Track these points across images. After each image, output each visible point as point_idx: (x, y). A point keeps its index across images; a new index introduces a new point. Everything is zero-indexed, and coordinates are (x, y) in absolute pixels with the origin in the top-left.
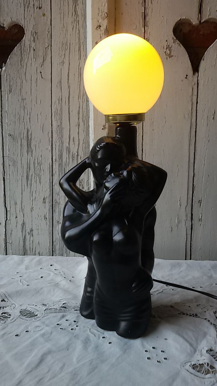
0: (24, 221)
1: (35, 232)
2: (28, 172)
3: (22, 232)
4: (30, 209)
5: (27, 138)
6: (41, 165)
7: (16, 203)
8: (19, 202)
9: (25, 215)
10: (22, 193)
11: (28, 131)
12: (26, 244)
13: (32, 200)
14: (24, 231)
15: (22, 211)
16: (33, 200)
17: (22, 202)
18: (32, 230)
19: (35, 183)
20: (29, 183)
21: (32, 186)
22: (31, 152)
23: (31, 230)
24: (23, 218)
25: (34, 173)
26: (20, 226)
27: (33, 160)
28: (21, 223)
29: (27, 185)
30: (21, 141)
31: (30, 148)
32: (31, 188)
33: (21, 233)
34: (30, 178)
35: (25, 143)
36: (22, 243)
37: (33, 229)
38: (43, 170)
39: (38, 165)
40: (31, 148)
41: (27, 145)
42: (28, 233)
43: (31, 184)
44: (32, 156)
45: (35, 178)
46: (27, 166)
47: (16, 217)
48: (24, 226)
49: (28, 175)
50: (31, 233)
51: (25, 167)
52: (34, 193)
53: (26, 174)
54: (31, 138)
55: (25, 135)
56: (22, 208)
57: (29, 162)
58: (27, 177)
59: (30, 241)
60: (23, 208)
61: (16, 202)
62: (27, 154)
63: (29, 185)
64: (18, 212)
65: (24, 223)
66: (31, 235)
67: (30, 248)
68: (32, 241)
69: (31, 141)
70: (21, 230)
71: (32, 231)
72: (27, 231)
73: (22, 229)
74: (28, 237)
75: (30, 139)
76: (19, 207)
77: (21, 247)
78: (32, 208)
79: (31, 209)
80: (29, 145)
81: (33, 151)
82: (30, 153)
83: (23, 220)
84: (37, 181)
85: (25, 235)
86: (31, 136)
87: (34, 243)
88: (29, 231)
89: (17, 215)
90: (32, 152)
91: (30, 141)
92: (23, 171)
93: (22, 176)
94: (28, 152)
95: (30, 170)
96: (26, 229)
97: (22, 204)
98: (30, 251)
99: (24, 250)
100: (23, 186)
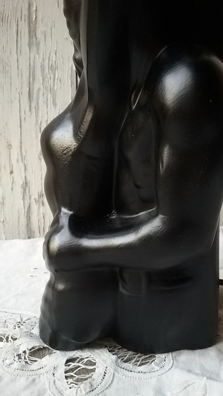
0: (26, 179)
2: (32, 83)
3: (24, 198)
4: (37, 156)
5: (29, 18)
6: (57, 71)
7: (9, 146)
8: (15, 144)
9: (29, 168)
10: (21, 126)
11: (30, 6)
12: (31, 220)
14: (27, 198)
15: (22, 159)
17: (21, 143)
19: (45, 105)
20: (33, 105)
21: (40, 112)
22: (36, 44)
23: (40, 194)
24: (24, 174)
25: (42, 87)
26: (18, 190)
27: (41, 60)
28: (21, 183)
29: (30, 110)
30: (18, 25)
31: (34, 38)
32: (37, 116)
33: (22, 202)
34: (35, 96)
35: (24, 27)
36: (23, 220)
38: (59, 80)
39: (50, 71)
40: (36, 38)
41: (30, 32)
42: (34, 201)
43: (38, 109)
44: (38, 54)
45: (45, 96)
46: (30, 72)
47: (12, 172)
48: (27, 189)
49: (31, 91)
50: (41, 200)
51: (26, 74)
53: (28, 89)
54: (36, 18)
55: (25, 12)
56: (21, 155)
57: (32, 64)
58: (29, 94)
59: (38, 215)
60: (24, 154)
61: (10, 144)
62: (30, 49)
63: (33, 110)
64: (14, 162)
65: (26, 183)
66: (41, 204)
67: (39, 227)
68: (42, 216)
69: (36, 24)
70: (22, 197)
72: (33, 198)
73: (24, 193)
74: (35, 207)
75: (34, 19)
76: (15, 152)
77: (23, 228)
80: (32, 32)
81: (39, 43)
82: (34, 48)
83: (25, 176)
84: (49, 101)
85: (30, 204)
86: (36, 15)
87: (46, 217)
88: (37, 196)
89: (12, 168)
90: (38, 44)
91: (34, 23)
92: (22, 83)
93: (20, 93)
94: (30, 45)
95: (34, 79)
96: (30, 192)
97: (21, 147)
98: (39, 233)
99: (28, 232)
100: (23, 112)
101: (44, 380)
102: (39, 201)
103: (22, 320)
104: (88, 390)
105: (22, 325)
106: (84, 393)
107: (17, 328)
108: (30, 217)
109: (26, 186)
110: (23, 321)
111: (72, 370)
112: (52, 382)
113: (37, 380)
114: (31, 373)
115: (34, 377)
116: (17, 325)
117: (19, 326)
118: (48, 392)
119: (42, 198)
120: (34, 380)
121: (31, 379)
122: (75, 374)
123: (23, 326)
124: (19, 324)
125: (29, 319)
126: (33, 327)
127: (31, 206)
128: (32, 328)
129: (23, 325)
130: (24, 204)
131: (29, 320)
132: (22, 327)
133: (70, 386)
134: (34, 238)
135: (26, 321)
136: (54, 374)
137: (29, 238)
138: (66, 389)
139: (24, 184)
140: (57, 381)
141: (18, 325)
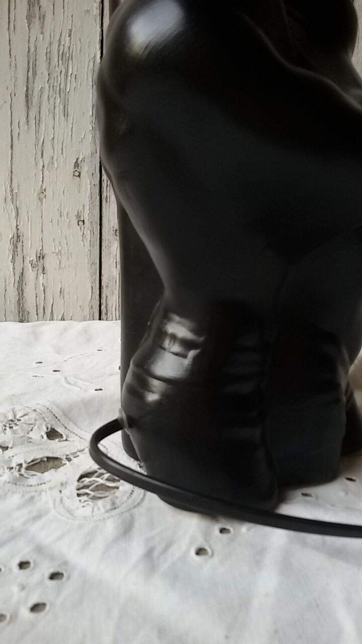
0: (18, 229)
1: (50, 262)
2: (31, 79)
3: (13, 261)
4: (36, 195)
6: (70, 62)
8: (3, 174)
9: (23, 213)
10: (12, 146)
12: (25, 294)
13: (41, 167)
14: (19, 259)
15: (12, 199)
16: (43, 166)
17: (11, 172)
18: (41, 257)
19: (51, 115)
20: (32, 114)
21: (43, 125)
22: (40, 18)
23: (38, 255)
24: (15, 221)
25: (47, 86)
27: (47, 44)
28: (11, 237)
29: (28, 122)
31: (37, 8)
32: (37, 132)
33: (11, 264)
34: (35, 100)
36: (13, 294)
37: (45, 252)
38: (73, 76)
39: (60, 62)
40: (40, 7)
42: (30, 265)
43: (40, 120)
44: (42, 33)
45: (52, 100)
46: (28, 62)
48: (20, 244)
49: (30, 92)
50: (40, 264)
51: (22, 65)
52: (48, 145)
53: (25, 89)
56: (12, 191)
57: (32, 50)
58: (27, 96)
59: (35, 288)
60: (16, 191)
62: (29, 24)
63: (32, 122)
65: (18, 237)
66: (40, 271)
67: (37, 305)
68: (42, 288)
70: (11, 258)
71: (43, 257)
72: (28, 260)
73: (14, 251)
74: (30, 274)
77: (12, 307)
78: (43, 191)
79: (39, 194)
81: (44, 16)
82: (36, 21)
83: (17, 226)
84: (57, 109)
85: (23, 270)
87: (47, 291)
88: (34, 258)
90: (42, 18)
92: (16, 78)
93: (13, 95)
94: (30, 18)
95: (35, 74)
96: (24, 251)
97: (11, 179)
98: (37, 314)
99: (19, 312)
100: (15, 124)
101: (47, 499)
102: (37, 266)
103: (15, 416)
104: (109, 507)
105: (16, 424)
106: (102, 510)
107: (8, 429)
108: (22, 290)
109: (17, 241)
110: (17, 417)
111: (87, 487)
112: (58, 500)
113: (37, 498)
114: (28, 489)
115: (33, 494)
116: (8, 425)
117: (11, 426)
118: (53, 512)
119: (41, 260)
120: (32, 498)
121: (28, 496)
122: (91, 490)
123: (17, 427)
124: (11, 422)
125: (25, 415)
126: (32, 426)
127: (24, 274)
128: (30, 429)
129: (18, 425)
130: (14, 269)
131: (26, 417)
132: (15, 428)
133: (84, 504)
134: (28, 322)
135: (21, 419)
136: (61, 491)
137: (21, 321)
138: (78, 508)
139: (15, 238)
140: (65, 499)
141: (10, 424)
